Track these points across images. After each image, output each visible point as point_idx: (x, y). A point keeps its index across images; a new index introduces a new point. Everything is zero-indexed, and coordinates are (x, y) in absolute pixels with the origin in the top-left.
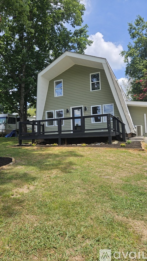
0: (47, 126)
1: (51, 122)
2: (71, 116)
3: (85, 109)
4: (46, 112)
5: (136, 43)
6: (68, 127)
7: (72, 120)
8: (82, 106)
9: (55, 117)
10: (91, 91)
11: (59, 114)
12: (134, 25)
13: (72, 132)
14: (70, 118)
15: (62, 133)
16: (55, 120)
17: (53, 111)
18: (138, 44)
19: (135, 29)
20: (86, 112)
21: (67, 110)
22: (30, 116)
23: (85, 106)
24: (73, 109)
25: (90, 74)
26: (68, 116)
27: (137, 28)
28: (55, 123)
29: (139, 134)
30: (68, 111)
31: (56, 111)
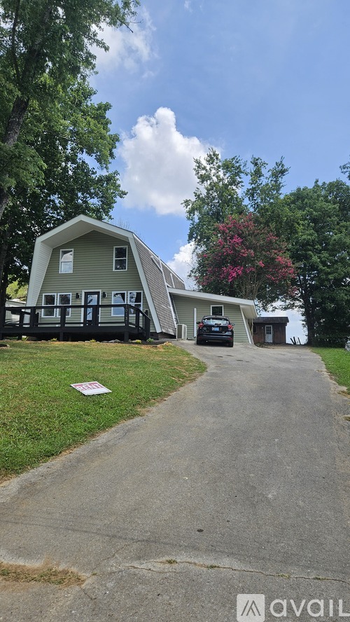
0: (42, 316)
1: (50, 311)
2: (83, 304)
3: (104, 295)
4: (44, 294)
5: (208, 190)
6: (77, 317)
7: (83, 309)
8: (100, 291)
9: (57, 302)
10: (114, 270)
11: (65, 299)
12: (204, 163)
13: (82, 325)
14: (81, 306)
15: (66, 325)
16: (57, 307)
17: (56, 294)
18: (211, 192)
19: (204, 168)
20: (105, 299)
21: (77, 294)
22: (11, 298)
23: (104, 290)
24: (87, 294)
25: (115, 247)
26: (78, 303)
27: (208, 167)
28: (57, 312)
29: (180, 336)
30: (78, 296)
31: (59, 294)
